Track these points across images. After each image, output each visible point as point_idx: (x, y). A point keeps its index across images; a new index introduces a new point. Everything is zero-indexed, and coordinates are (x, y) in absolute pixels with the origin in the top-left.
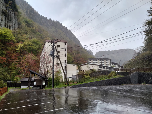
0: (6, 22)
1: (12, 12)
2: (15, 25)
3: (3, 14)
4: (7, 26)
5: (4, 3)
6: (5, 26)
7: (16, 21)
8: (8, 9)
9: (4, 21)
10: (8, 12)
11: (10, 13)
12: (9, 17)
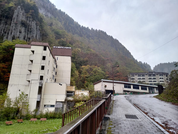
0: (25, 34)
1: (33, 22)
2: (36, 36)
3: (22, 25)
4: (26, 38)
5: (25, 13)
6: (24, 38)
7: (38, 32)
8: (29, 19)
9: (23, 33)
10: (28, 22)
11: (30, 23)
12: (30, 27)
